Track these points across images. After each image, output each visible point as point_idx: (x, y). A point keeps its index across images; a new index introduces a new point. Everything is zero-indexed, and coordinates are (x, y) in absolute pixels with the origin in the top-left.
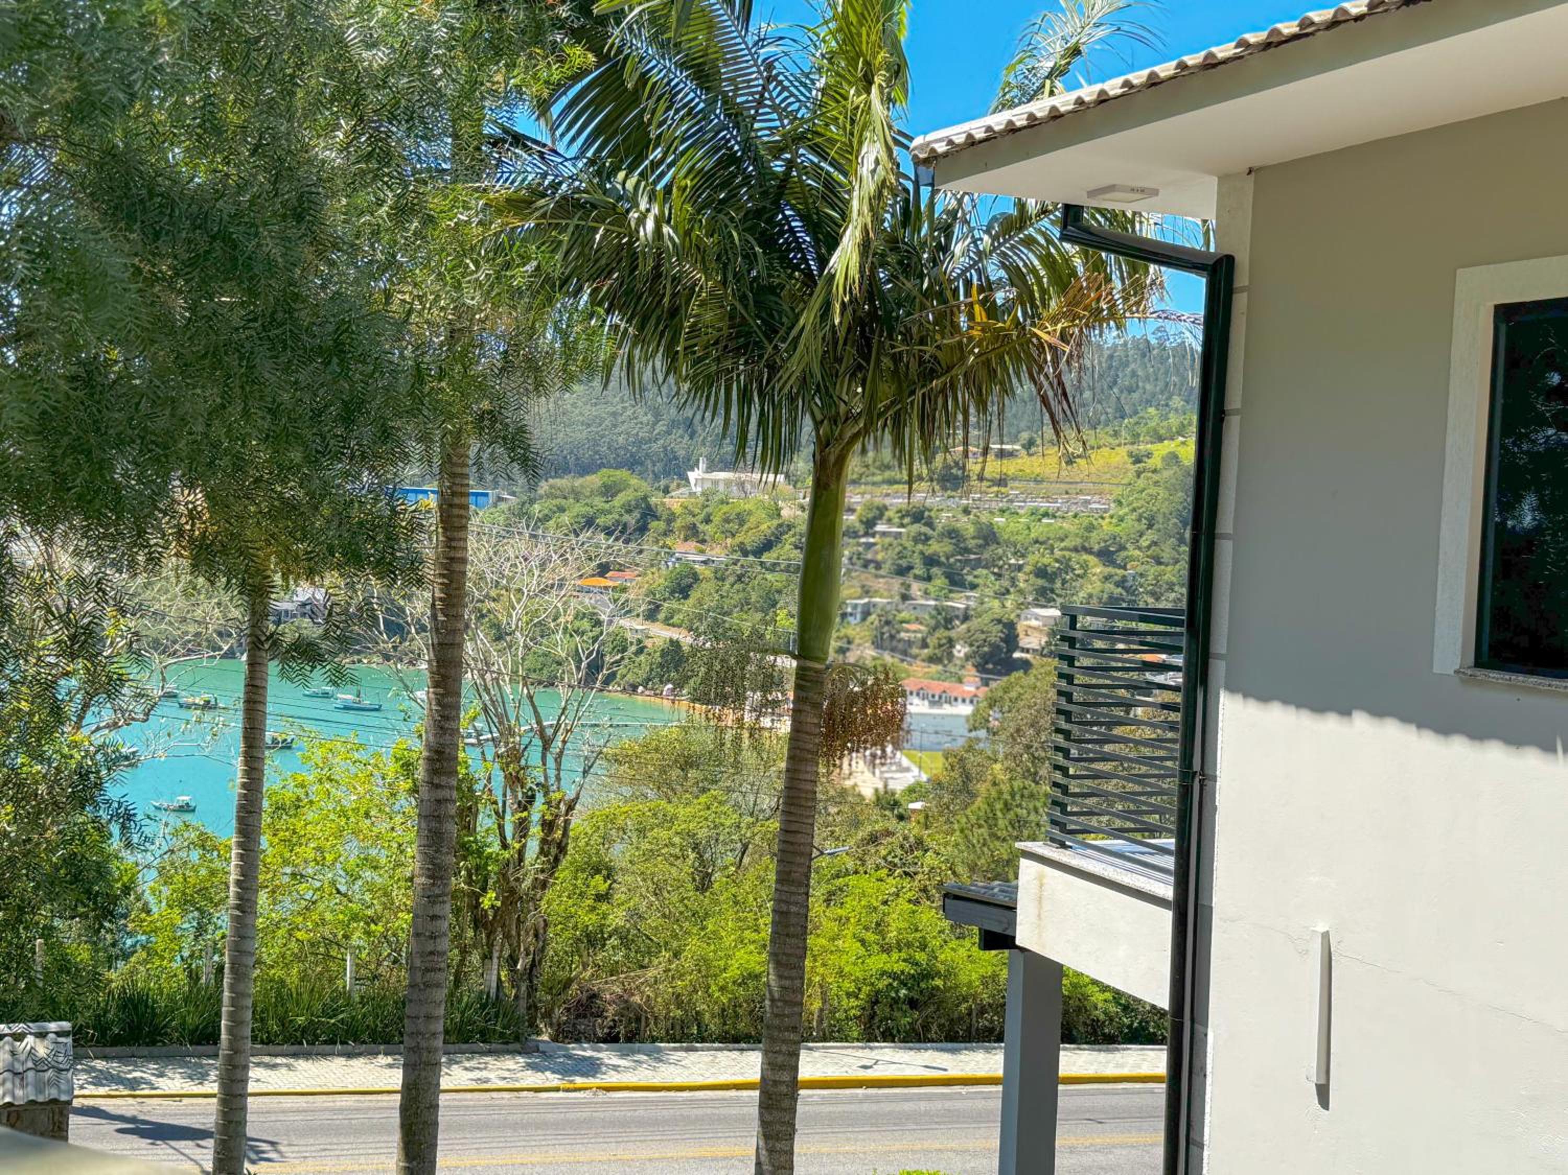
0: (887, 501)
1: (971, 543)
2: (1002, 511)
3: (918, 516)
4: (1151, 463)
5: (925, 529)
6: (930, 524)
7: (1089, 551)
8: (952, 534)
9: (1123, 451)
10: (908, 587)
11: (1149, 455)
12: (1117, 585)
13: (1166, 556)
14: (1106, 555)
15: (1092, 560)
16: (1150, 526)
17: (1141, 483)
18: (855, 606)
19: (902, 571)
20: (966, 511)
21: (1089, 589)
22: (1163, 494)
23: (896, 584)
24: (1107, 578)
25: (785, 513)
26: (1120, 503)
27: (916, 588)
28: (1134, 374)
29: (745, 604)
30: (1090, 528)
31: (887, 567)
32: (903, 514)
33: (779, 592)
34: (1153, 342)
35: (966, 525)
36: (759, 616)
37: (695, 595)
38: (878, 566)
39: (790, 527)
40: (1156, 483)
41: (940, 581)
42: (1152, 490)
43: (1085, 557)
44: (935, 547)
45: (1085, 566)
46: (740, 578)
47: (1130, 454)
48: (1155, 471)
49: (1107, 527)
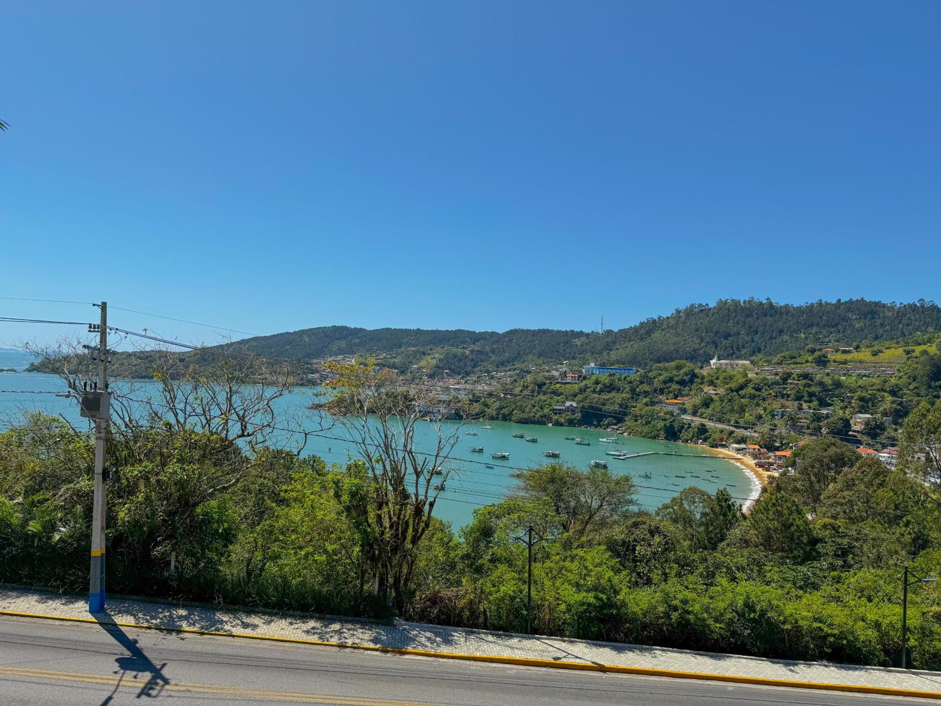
0: (793, 371)
1: (830, 387)
2: (844, 375)
3: (806, 376)
4: (914, 354)
5: (808, 382)
6: (812, 380)
7: (885, 391)
8: (821, 384)
9: (901, 350)
10: (801, 405)
11: (913, 351)
12: (898, 405)
13: (922, 393)
14: (893, 393)
15: (886, 395)
16: (914, 380)
17: (909, 362)
18: (778, 412)
19: (799, 398)
20: (828, 375)
21: (885, 406)
22: (920, 367)
23: (796, 403)
24: (893, 402)
25: (750, 375)
26: (899, 371)
27: (805, 406)
28: (909, 318)
29: (732, 411)
30: (885, 381)
31: (792, 396)
32: (799, 376)
33: (746, 406)
34: (918, 305)
35: (828, 381)
36: (737, 415)
37: (712, 407)
38: (788, 396)
39: (750, 381)
40: (917, 363)
41: (816, 403)
42: (915, 366)
43: (883, 393)
44: (813, 389)
45: (883, 397)
46: (730, 400)
47: (904, 351)
48: (916, 357)
49: (893, 381)
